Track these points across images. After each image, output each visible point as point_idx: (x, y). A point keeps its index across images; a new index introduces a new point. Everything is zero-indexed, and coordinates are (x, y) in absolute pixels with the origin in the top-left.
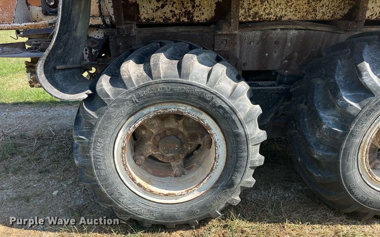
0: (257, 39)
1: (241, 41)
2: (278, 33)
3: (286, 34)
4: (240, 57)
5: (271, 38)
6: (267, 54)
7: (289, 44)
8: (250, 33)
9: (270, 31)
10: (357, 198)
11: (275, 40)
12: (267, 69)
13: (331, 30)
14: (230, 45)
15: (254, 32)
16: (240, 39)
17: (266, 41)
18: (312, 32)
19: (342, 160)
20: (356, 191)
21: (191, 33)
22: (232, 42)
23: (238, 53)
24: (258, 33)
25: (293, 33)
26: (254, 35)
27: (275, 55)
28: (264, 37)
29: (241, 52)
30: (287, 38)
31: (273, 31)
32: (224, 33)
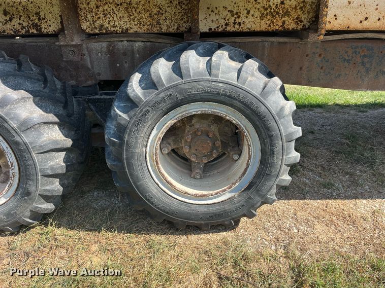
0: (105, 50)
1: (89, 52)
2: (124, 44)
3: (132, 46)
4: (93, 67)
5: (118, 50)
6: (118, 65)
7: (137, 55)
8: (96, 44)
9: (116, 43)
10: (158, 208)
11: (122, 51)
12: (121, 79)
13: (172, 42)
14: (78, 55)
15: (100, 43)
16: (88, 50)
17: (114, 52)
18: (157, 44)
19: (128, 170)
20: (155, 201)
21: (39, 44)
22: (79, 53)
23: (89, 63)
24: (105, 44)
25: (138, 45)
26: (100, 46)
27: (126, 65)
28: (111, 48)
29: (92, 62)
30: (133, 49)
31: (120, 43)
32: (62, 44)
